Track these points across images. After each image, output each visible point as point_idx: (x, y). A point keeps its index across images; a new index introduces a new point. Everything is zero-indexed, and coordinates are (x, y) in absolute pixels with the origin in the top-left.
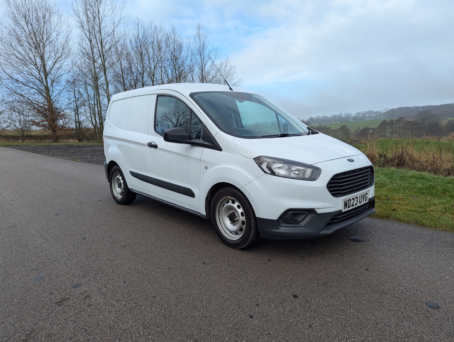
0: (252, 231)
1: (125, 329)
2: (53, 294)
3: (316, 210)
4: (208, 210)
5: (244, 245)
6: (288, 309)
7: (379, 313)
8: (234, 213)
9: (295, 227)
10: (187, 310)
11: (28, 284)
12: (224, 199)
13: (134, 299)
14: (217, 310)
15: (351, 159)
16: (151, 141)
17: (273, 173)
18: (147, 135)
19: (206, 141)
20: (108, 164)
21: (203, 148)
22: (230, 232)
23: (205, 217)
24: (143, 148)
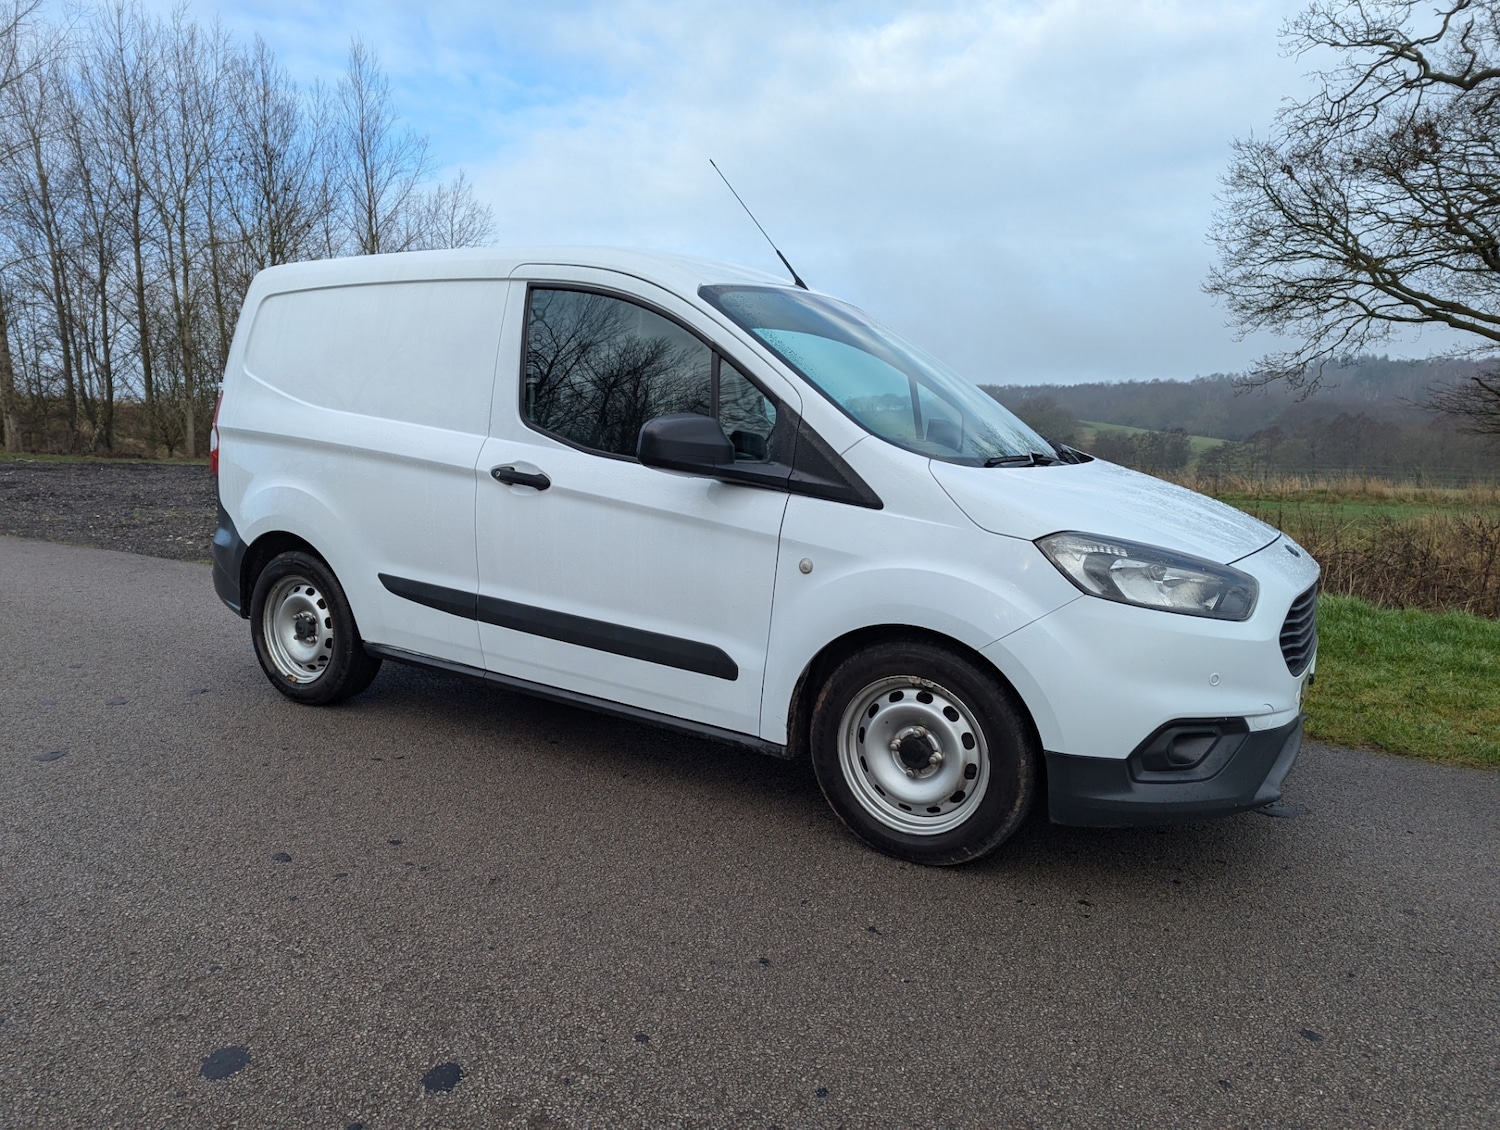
0: (1018, 802)
3: (1249, 721)
5: (975, 849)
8: (923, 737)
12: (884, 683)
16: (512, 462)
18: (484, 438)
19: (801, 469)
20: (249, 545)
21: (786, 496)
22: (901, 805)
23: (781, 754)
24: (468, 485)
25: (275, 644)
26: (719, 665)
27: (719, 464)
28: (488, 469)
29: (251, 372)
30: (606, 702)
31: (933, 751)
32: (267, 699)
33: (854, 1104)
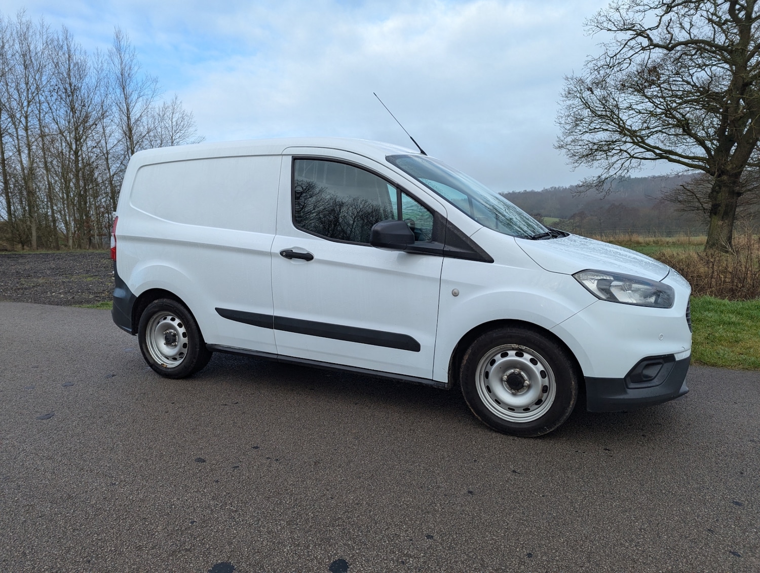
0: (572, 403)
3: (675, 356)
5: (550, 427)
8: (520, 374)
9: (649, 387)
16: (292, 247)
18: (273, 235)
19: (449, 245)
20: (137, 296)
21: (442, 258)
22: (509, 408)
23: (445, 387)
24: (267, 260)
25: (153, 348)
26: (410, 344)
27: (409, 244)
28: (278, 251)
29: (134, 206)
30: (346, 367)
31: (524, 380)
32: (149, 378)
33: (547, 560)
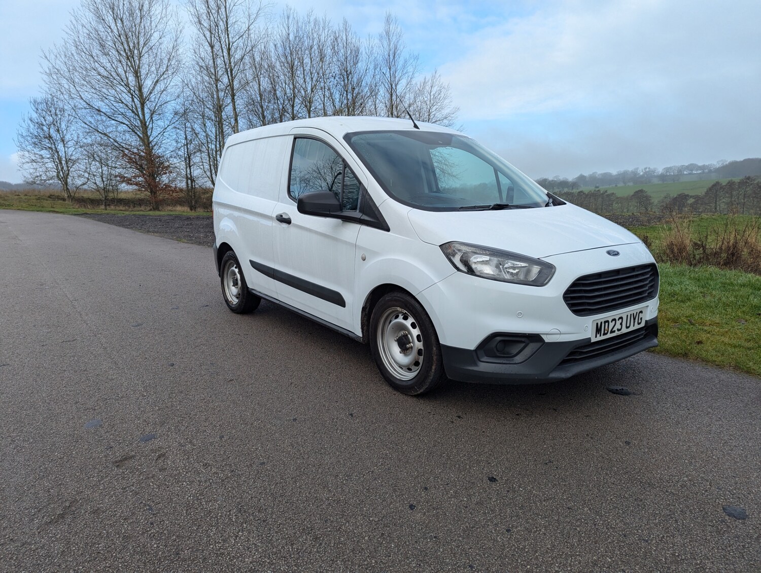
0: (434, 367)
1: (210, 510)
2: (111, 448)
3: (544, 337)
4: (365, 328)
5: (420, 388)
6: (475, 499)
7: (634, 518)
8: (407, 335)
9: (504, 364)
10: (310, 488)
11: (78, 430)
12: (391, 311)
13: (231, 465)
14: (358, 492)
15: (615, 252)
16: (282, 212)
17: (471, 271)
18: (277, 202)
19: (365, 214)
20: (219, 247)
21: (360, 225)
22: (400, 367)
23: (360, 341)
25: (227, 288)
26: (337, 299)
28: (275, 216)
31: (409, 342)
